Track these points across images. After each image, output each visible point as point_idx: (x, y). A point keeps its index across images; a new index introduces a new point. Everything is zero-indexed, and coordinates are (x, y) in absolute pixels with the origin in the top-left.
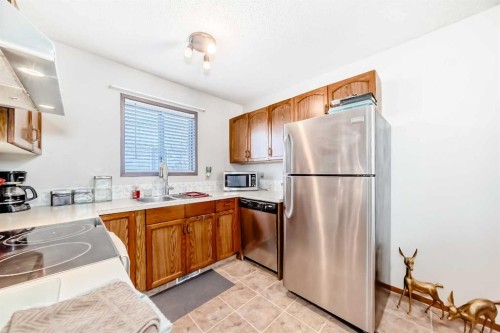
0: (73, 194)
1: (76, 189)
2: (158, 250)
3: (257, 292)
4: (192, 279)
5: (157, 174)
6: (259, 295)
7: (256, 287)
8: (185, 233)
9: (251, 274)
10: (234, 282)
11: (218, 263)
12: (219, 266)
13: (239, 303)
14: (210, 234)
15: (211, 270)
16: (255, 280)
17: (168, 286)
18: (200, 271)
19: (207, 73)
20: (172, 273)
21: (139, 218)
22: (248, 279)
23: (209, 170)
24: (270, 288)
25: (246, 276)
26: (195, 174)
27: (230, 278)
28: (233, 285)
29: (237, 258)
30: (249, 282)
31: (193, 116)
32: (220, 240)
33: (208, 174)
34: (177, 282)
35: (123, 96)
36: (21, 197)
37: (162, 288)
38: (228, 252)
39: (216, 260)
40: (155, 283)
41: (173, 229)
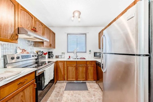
0: (58, 56)
1: (59, 55)
2: (69, 71)
3: (93, 97)
4: (79, 83)
6: (93, 98)
7: (94, 95)
8: (77, 69)
9: (96, 90)
10: (89, 89)
11: (88, 81)
12: (89, 82)
13: (84, 97)
14: (84, 71)
15: (85, 83)
16: (96, 93)
17: (72, 82)
18: (82, 82)
19: (79, 22)
20: (73, 79)
21: (65, 63)
22: (94, 91)
23: (90, 51)
24: (99, 99)
25: (94, 90)
26: (86, 52)
27: (89, 87)
28: (88, 90)
29: (96, 82)
30: (93, 92)
31: (85, 35)
32: (88, 74)
33: (90, 52)
34: (75, 82)
35: (68, 34)
36: (52, 56)
37: (71, 82)
38: (92, 79)
39: (86, 80)
40: (68, 79)
41: (73, 67)
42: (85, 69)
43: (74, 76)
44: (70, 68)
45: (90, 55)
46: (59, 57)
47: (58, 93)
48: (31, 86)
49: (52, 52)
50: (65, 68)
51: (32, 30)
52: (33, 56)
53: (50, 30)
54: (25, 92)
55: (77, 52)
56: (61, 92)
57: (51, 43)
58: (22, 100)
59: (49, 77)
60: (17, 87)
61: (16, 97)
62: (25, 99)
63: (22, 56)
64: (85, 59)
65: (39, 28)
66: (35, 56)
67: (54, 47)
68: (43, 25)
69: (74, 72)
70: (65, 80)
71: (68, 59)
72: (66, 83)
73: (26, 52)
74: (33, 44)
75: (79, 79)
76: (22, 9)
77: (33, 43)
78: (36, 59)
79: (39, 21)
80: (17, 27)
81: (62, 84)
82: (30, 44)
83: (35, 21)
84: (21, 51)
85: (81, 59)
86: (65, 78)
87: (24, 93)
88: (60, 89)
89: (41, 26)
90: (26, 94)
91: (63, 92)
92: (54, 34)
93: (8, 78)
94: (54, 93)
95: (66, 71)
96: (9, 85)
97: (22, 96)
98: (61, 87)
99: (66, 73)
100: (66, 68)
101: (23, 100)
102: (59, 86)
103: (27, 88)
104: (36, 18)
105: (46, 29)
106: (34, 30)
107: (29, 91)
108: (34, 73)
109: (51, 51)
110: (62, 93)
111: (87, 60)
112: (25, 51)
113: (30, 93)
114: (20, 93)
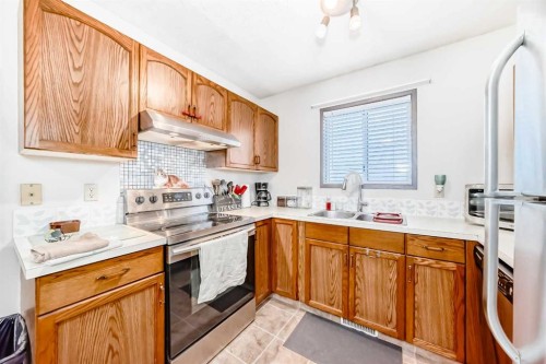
0: (287, 199)
1: (289, 196)
2: (316, 270)
5: (340, 186)
8: (349, 265)
11: (415, 349)
12: (419, 356)
14: (392, 286)
15: (399, 349)
17: (330, 317)
18: (377, 335)
20: (332, 305)
21: (301, 228)
23: (442, 181)
26: (414, 186)
31: (409, 98)
33: (440, 187)
34: (342, 321)
35: (322, 111)
36: (265, 198)
37: (324, 315)
38: (440, 344)
39: (403, 337)
40: (312, 302)
41: (334, 252)
42: (393, 275)
43: (339, 297)
44: (319, 255)
45: (445, 202)
46: (290, 203)
47: (260, 344)
48: (147, 292)
49: (265, 185)
50: (300, 252)
51: (184, 114)
52: (198, 197)
53: (253, 108)
54: (125, 309)
55: (362, 187)
56: (269, 347)
57: (258, 153)
58: (111, 329)
59: (219, 274)
60: (94, 287)
61: (90, 316)
62: (123, 328)
63: (164, 195)
64: (400, 221)
65: (209, 107)
66: (206, 196)
67: (274, 168)
68: (224, 94)
69: (339, 277)
70: (298, 299)
71: (322, 214)
72: (303, 314)
73: (179, 183)
74: (204, 161)
75: (362, 315)
76: (151, 58)
77: (202, 157)
78: (211, 206)
79: (209, 83)
80: (135, 113)
81: (288, 311)
82: (192, 158)
83: (194, 88)
84: (166, 180)
85: (378, 218)
86: (297, 292)
87: (121, 310)
88: (273, 329)
89: (216, 98)
90: (127, 316)
91: (277, 350)
92: (273, 119)
93: (56, 257)
94: (246, 338)
95: (302, 263)
96: (67, 278)
97: (112, 318)
98: (278, 326)
99: (302, 271)
100: (302, 252)
101: (115, 329)
102: (273, 318)
103: (132, 298)
104: (199, 77)
105: (234, 105)
106: (189, 116)
107: (140, 309)
108: (161, 254)
109: (262, 182)
110: (272, 352)
111: (410, 227)
112: (177, 179)
113: (144, 314)
114: (105, 308)
